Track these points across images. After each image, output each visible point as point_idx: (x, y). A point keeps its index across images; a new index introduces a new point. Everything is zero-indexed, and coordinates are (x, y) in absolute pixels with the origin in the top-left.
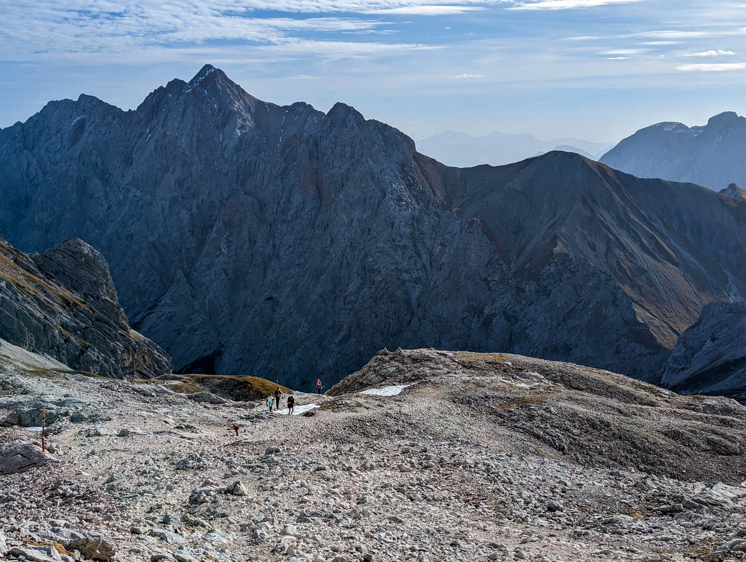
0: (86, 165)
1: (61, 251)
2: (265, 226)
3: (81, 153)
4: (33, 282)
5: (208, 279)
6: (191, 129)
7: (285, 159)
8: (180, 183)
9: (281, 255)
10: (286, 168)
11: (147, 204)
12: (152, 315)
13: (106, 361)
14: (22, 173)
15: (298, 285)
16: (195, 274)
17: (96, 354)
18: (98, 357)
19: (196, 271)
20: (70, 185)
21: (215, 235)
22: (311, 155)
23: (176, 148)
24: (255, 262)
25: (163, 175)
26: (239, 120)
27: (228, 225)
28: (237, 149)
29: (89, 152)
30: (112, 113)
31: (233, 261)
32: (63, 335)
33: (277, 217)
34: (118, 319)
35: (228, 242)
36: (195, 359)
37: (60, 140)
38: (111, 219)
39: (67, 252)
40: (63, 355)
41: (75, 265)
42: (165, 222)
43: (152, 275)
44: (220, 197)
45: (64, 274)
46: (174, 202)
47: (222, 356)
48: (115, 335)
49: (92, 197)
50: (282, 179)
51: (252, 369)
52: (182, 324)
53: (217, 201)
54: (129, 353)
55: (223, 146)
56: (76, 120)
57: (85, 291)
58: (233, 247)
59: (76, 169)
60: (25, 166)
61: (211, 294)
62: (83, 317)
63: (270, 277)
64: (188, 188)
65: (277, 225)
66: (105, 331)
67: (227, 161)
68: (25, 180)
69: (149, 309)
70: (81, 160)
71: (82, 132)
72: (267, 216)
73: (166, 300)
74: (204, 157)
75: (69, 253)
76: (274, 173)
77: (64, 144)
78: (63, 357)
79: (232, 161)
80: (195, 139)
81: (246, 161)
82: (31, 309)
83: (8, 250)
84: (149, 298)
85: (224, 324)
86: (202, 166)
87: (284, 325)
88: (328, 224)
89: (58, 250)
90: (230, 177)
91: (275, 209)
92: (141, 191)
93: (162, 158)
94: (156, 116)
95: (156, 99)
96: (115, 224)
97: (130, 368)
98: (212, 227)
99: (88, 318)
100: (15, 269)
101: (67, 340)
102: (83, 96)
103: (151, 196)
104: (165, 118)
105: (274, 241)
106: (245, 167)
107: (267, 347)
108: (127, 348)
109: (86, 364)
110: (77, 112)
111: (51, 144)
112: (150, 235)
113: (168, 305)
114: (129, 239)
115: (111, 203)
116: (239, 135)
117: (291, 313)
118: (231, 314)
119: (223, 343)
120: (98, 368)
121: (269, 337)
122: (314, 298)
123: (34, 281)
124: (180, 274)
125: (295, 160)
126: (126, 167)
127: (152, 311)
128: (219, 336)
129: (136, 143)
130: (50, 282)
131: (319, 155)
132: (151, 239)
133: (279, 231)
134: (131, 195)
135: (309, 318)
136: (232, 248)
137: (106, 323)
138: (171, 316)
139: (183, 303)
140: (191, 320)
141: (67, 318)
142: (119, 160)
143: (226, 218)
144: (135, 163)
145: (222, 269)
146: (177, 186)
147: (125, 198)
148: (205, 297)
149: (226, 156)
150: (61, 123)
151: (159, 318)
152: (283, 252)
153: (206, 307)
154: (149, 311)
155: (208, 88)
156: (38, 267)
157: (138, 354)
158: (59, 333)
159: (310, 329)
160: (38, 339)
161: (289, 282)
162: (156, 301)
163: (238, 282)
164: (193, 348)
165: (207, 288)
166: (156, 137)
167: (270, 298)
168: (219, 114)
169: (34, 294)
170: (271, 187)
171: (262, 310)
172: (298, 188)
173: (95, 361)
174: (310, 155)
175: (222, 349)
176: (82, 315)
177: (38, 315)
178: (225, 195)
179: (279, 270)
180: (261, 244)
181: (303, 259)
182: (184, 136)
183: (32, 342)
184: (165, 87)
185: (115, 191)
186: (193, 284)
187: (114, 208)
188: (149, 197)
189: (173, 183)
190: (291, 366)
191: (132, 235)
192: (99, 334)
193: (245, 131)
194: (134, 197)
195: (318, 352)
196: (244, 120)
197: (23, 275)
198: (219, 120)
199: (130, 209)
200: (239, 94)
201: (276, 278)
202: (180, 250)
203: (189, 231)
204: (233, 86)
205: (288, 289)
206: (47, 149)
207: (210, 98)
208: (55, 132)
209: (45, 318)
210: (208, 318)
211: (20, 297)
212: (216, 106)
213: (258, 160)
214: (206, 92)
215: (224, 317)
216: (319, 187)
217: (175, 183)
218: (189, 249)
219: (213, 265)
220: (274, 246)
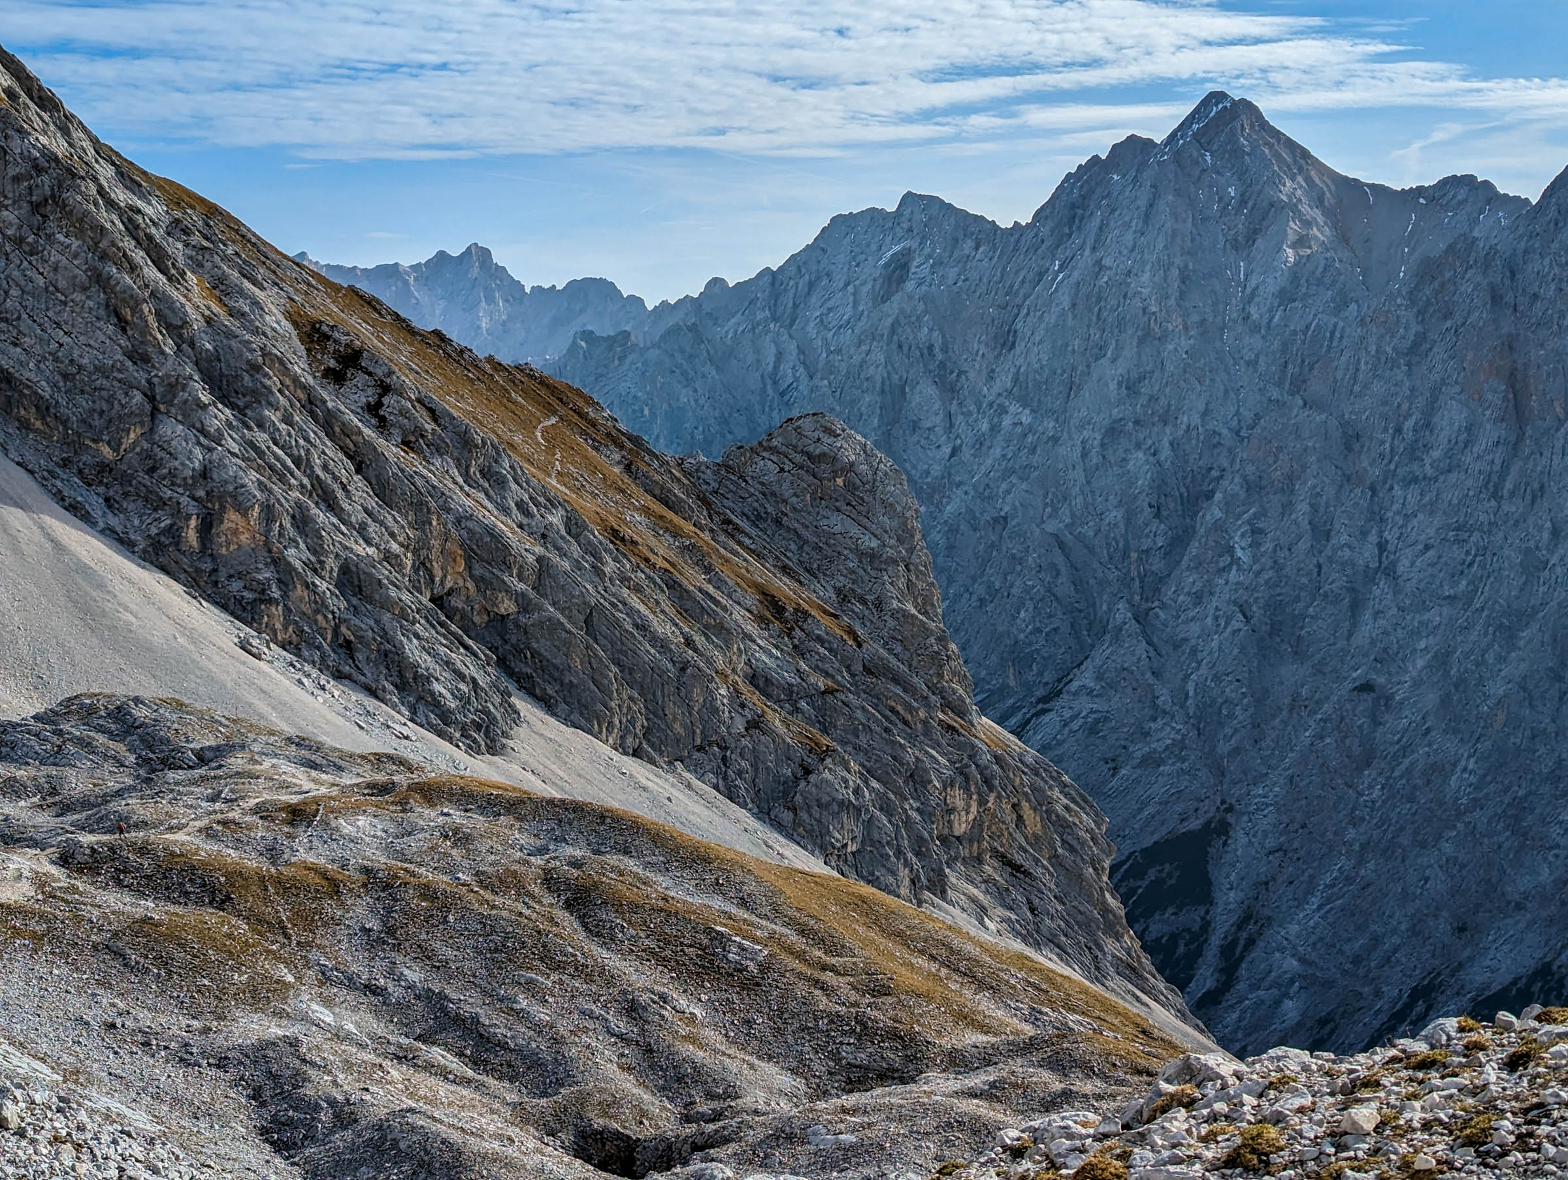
0: (906, 349)
1: (773, 450)
2: (1358, 491)
3: (896, 322)
4: (675, 536)
5: (1195, 628)
6: (1166, 247)
7: (1419, 312)
8: (1131, 387)
9: (1400, 569)
10: (1421, 337)
11: (1047, 443)
12: (1046, 718)
13: (887, 808)
14: (762, 376)
15: (1448, 654)
16: (1162, 615)
17: (853, 780)
18: (857, 791)
19: (1163, 606)
20: (867, 399)
21: (1219, 514)
22: (1496, 298)
23: (1125, 297)
24: (1327, 587)
25: (1088, 366)
26: (1291, 223)
27: (1254, 487)
28: (1285, 297)
29: (913, 319)
30: (972, 234)
31: (1267, 582)
32: (743, 706)
33: (1392, 467)
34: (940, 676)
35: (1253, 532)
36: (1155, 838)
37: (851, 298)
38: (958, 479)
39: (792, 455)
40: (740, 773)
41: (813, 499)
42: (1088, 482)
43: (1050, 616)
44: (1235, 422)
45: (778, 522)
46: (1113, 432)
47: (1228, 837)
48: (925, 723)
49: (915, 426)
50: (1409, 364)
51: (1312, 877)
52: (1123, 743)
53: (1225, 432)
54: (967, 789)
55: (1248, 290)
56: (891, 253)
57: (841, 581)
58: (1268, 546)
59: (883, 361)
60: (771, 359)
61: (1204, 670)
62: (823, 659)
63: (1368, 629)
64: (1151, 398)
65: (1391, 488)
66: (892, 710)
67: (1256, 328)
68: (770, 391)
69: (1039, 701)
70: (895, 337)
71: (902, 280)
72: (1365, 464)
73: (1085, 678)
74: (1195, 318)
75: (799, 458)
76: (1389, 350)
77: (861, 308)
78: (738, 782)
79: (1269, 328)
80: (1175, 272)
81: (1308, 327)
82: (642, 608)
83: (609, 435)
84: (1041, 673)
85: (1236, 751)
86: (1192, 342)
87: (1406, 762)
88: (1542, 487)
89: (765, 450)
90: (1262, 368)
91: (1387, 445)
92: (1033, 411)
93: (1089, 326)
94: (1079, 228)
95: (1082, 186)
96: (966, 493)
97: (971, 841)
98: (1209, 495)
99: (842, 662)
100: (623, 491)
101: (755, 724)
102: (909, 198)
103: (1057, 420)
104: (1100, 228)
105: (1381, 532)
106: (1304, 342)
107: (1355, 822)
108: (962, 772)
109: (816, 811)
110: (894, 234)
111: (830, 310)
112: (1050, 517)
113: (1090, 693)
114: (999, 527)
115: (959, 441)
116: (1292, 260)
117: (1428, 730)
118: (1256, 726)
119: (1233, 801)
120: (858, 831)
121: (1360, 794)
122: (1501, 692)
123: (676, 533)
124: (1122, 613)
125: (1448, 315)
126: (1000, 354)
127: (1046, 706)
128: (1221, 783)
129: (1026, 297)
130: (731, 543)
131: (1520, 299)
132: (1051, 526)
133: (1396, 507)
134: (1007, 421)
135: (1484, 746)
136: (1263, 549)
137: (896, 680)
138: (1097, 721)
139: (1129, 690)
140: (1146, 734)
141: (771, 655)
142: (984, 337)
143: (1250, 469)
144: (1023, 344)
145: (1235, 603)
146: (1124, 391)
147: (995, 429)
148: (1187, 677)
149: (1255, 316)
150: (858, 265)
151: (1065, 726)
152: (1406, 563)
153: (1190, 701)
154: (1040, 706)
155: (1215, 147)
156: (698, 498)
157: (999, 797)
158: (731, 699)
159: (1485, 776)
160: (655, 711)
161: (1422, 644)
162: (1059, 681)
163: (1278, 640)
164: (1150, 810)
165: (1194, 651)
166: (1076, 275)
167: (1366, 687)
168: (1238, 211)
169: (667, 566)
170: (1377, 387)
171: (1342, 718)
172: (1457, 389)
173: (845, 805)
174: (1493, 298)
175: (1230, 818)
176: (822, 650)
177: (662, 628)
178: (1248, 415)
179: (1394, 611)
180: (1344, 538)
181: (1464, 582)
182: (1148, 268)
183: (632, 722)
184: (1104, 158)
185: (970, 413)
186: (1155, 640)
187: (966, 454)
188: (1052, 424)
189: (1113, 386)
190: (1427, 880)
191: (1005, 518)
192: (871, 717)
193: (1309, 251)
194: (1015, 424)
195: (1507, 845)
196: (1307, 224)
197: (646, 511)
198: (1240, 226)
199: (1004, 456)
200: (1295, 161)
201: (1386, 633)
202: (1125, 555)
203: (1150, 506)
204: (1279, 141)
205: (1420, 663)
206: (822, 321)
207: (1218, 173)
208: (841, 285)
209: (689, 642)
210: (1193, 734)
211: (610, 567)
212: (1232, 191)
213: (1341, 324)
214: (1208, 158)
215: (1236, 730)
216: (1518, 386)
217: (1120, 384)
218: (1147, 551)
219: (1212, 594)
220: (1382, 546)
